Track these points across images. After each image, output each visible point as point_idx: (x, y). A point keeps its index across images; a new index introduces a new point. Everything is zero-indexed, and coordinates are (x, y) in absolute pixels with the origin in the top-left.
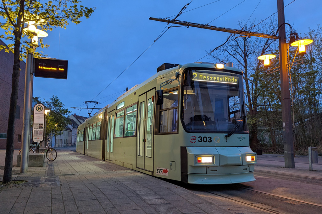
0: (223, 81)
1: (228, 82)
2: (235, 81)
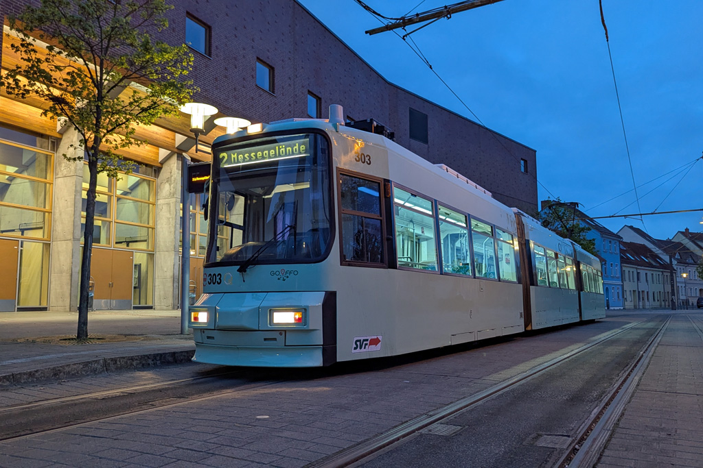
0: (276, 156)
1: (286, 155)
2: (301, 149)
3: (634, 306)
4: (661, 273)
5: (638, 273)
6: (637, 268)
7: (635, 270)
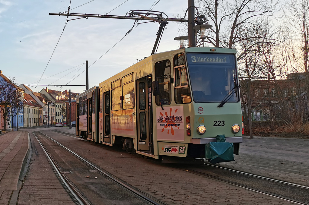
3: (27, 126)
4: (37, 109)
5: (29, 109)
6: (29, 107)
7: (28, 108)
